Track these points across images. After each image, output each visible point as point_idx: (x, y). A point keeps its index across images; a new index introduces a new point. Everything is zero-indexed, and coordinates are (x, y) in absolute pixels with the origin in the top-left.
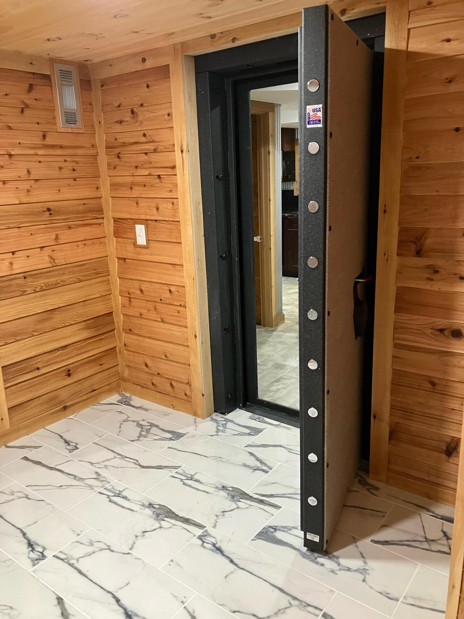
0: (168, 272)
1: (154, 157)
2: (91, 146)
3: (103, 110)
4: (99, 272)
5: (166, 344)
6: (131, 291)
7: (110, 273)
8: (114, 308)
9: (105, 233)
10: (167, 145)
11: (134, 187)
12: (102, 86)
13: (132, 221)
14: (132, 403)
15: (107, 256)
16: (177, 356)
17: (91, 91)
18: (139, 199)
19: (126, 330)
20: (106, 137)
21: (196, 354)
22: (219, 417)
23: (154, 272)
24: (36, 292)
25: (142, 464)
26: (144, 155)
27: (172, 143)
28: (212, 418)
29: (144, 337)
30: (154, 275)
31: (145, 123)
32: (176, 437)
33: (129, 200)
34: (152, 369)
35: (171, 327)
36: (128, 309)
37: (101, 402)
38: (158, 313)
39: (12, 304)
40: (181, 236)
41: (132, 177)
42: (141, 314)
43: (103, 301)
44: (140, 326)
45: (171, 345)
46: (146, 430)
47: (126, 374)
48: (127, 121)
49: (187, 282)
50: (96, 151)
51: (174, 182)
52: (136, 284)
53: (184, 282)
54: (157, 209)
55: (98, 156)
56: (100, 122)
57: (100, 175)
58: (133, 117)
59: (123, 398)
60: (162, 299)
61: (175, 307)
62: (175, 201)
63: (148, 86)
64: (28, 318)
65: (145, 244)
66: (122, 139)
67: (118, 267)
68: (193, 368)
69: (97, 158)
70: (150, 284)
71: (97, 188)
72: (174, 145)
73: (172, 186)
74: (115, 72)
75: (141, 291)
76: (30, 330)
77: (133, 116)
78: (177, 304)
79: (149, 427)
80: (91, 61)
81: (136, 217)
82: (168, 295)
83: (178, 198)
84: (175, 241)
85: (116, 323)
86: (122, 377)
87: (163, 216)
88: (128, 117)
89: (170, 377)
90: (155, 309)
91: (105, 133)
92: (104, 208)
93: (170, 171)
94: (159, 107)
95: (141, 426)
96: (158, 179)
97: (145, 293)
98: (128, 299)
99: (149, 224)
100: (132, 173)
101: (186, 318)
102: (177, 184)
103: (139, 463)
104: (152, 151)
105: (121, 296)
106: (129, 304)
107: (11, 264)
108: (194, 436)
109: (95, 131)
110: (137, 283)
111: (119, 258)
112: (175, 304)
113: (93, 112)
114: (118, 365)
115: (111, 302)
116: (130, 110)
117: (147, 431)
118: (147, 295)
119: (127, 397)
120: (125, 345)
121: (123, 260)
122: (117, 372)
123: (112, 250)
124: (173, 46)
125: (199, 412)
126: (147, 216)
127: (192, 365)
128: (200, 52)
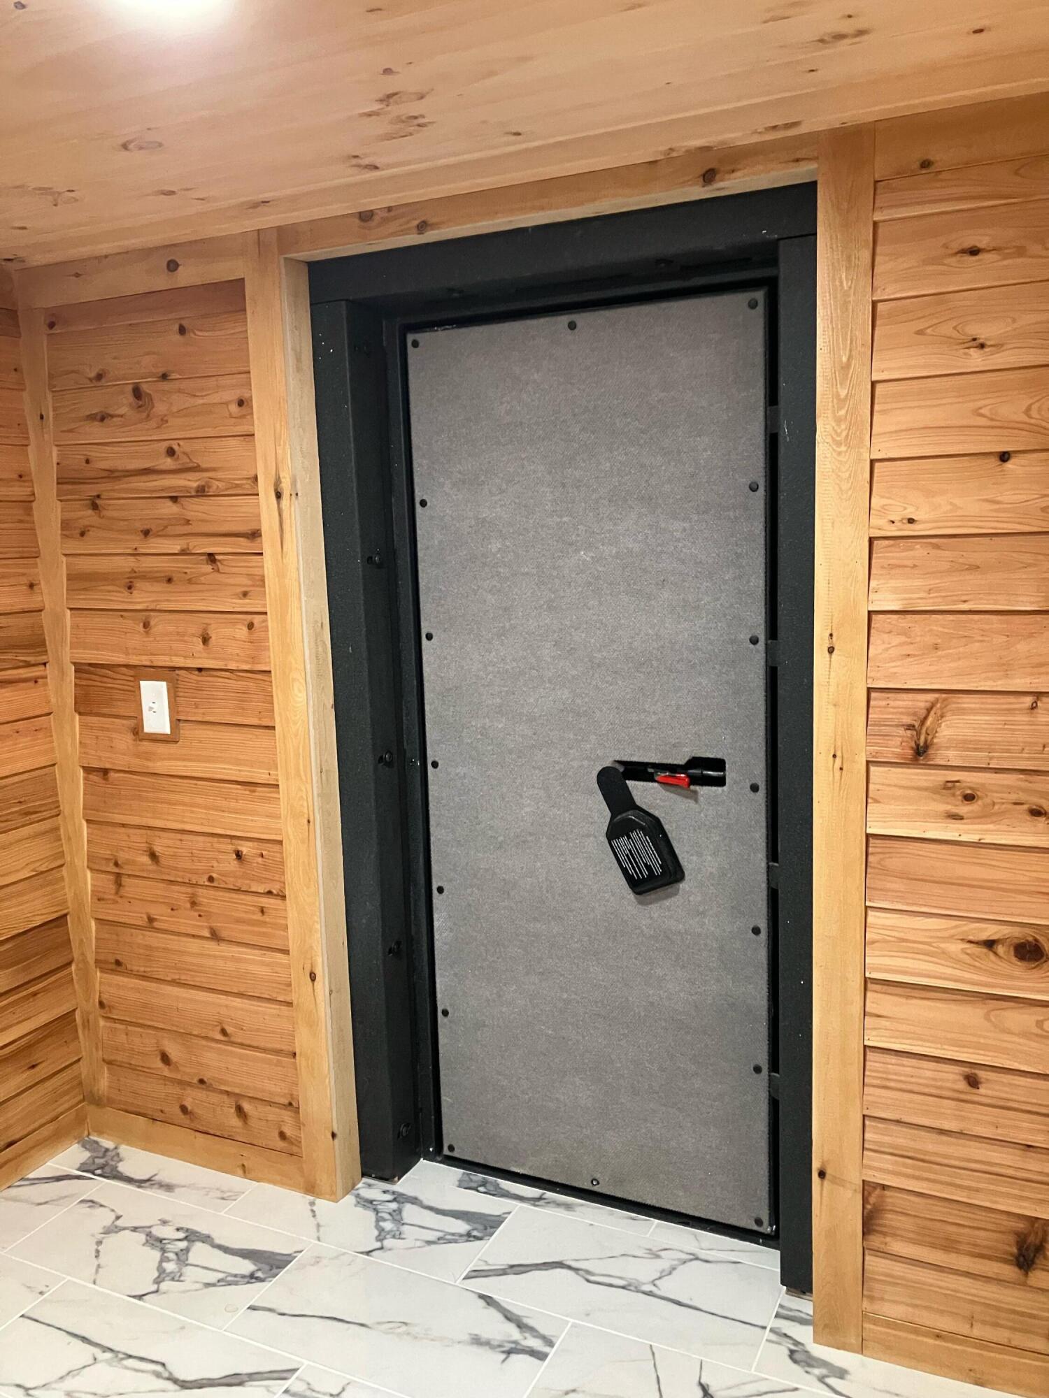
0: (233, 804)
1: (196, 509)
2: (15, 476)
3: (51, 386)
4: (31, 810)
5: (222, 999)
6: (123, 856)
7: (61, 808)
8: (69, 904)
9: (48, 702)
10: (235, 479)
11: (138, 584)
12: (52, 325)
13: (132, 672)
14: (123, 1168)
15: (54, 765)
16: (258, 1030)
17: (20, 337)
18: (152, 614)
19: (106, 962)
20: (58, 455)
21: (312, 1024)
22: (374, 1190)
23: (192, 805)
25: (182, 1376)
26: (169, 503)
27: (252, 474)
28: (358, 1196)
29: (159, 980)
30: (192, 812)
31: (172, 422)
32: (267, 1268)
33: (122, 616)
34: (181, 1068)
35: (239, 953)
36: (112, 906)
37: (31, 1176)
38: (200, 916)
40: (273, 710)
41: (132, 559)
42: (151, 920)
43: (42, 886)
44: (148, 953)
45: (238, 1002)
46: (177, 1254)
47: (104, 1083)
48: (122, 416)
49: (291, 832)
50: (31, 489)
51: (255, 571)
52: (138, 837)
53: (281, 829)
54: (206, 640)
55: (34, 505)
56: (42, 417)
57: (39, 552)
58: (140, 407)
59: (95, 1154)
60: (214, 875)
61: (249, 898)
62: (257, 620)
63: (182, 330)
65: (168, 731)
66: (106, 459)
67: (84, 794)
68: (304, 1063)
69: (31, 508)
70: (179, 836)
71: (31, 586)
72: (256, 478)
73: (250, 583)
74: (91, 290)
75: (153, 856)
77: (140, 403)
78: (260, 891)
79: (183, 1244)
80: (24, 261)
81: (145, 660)
82: (231, 864)
83: (266, 613)
84: (255, 721)
85: (75, 945)
86: (91, 1092)
87: (224, 659)
88: (124, 405)
89: (237, 1091)
90: (193, 904)
91: (57, 446)
92: (47, 638)
93: (244, 545)
94: (212, 382)
95: (157, 1242)
96: (207, 564)
97: (163, 861)
98: (112, 877)
99: (180, 678)
100: (134, 547)
101: (286, 928)
102: (264, 576)
103: (170, 1373)
104: (193, 494)
105: (91, 869)
106: (117, 893)
108: (317, 1260)
109: (28, 438)
110: (142, 835)
111: (88, 770)
112: (253, 890)
113: (22, 390)
114: (79, 1060)
115: (63, 888)
116: (130, 387)
117: (179, 1259)
118: (169, 867)
119: (107, 1150)
120: (101, 1004)
121: (101, 774)
122: (75, 1083)
123: (70, 749)
124: (256, 234)
125: (323, 1180)
126: (174, 658)
127: (301, 1053)
128: (331, 252)
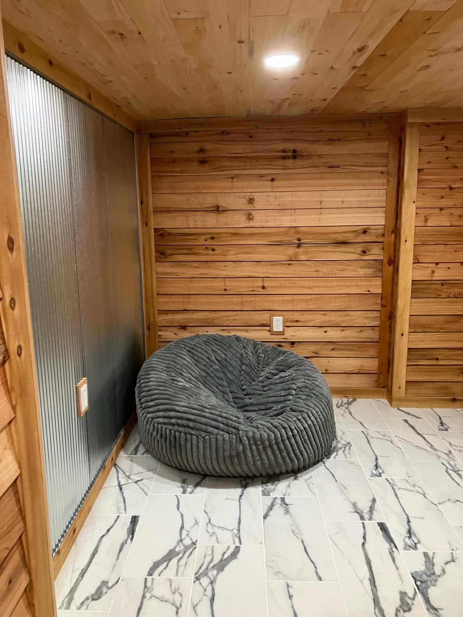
24: (449, 297)
39: (427, 302)
64: (438, 317)
76: (438, 327)
107: (433, 272)
